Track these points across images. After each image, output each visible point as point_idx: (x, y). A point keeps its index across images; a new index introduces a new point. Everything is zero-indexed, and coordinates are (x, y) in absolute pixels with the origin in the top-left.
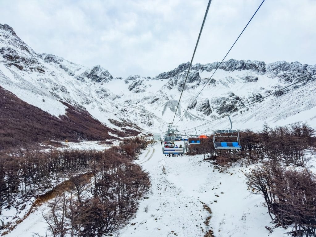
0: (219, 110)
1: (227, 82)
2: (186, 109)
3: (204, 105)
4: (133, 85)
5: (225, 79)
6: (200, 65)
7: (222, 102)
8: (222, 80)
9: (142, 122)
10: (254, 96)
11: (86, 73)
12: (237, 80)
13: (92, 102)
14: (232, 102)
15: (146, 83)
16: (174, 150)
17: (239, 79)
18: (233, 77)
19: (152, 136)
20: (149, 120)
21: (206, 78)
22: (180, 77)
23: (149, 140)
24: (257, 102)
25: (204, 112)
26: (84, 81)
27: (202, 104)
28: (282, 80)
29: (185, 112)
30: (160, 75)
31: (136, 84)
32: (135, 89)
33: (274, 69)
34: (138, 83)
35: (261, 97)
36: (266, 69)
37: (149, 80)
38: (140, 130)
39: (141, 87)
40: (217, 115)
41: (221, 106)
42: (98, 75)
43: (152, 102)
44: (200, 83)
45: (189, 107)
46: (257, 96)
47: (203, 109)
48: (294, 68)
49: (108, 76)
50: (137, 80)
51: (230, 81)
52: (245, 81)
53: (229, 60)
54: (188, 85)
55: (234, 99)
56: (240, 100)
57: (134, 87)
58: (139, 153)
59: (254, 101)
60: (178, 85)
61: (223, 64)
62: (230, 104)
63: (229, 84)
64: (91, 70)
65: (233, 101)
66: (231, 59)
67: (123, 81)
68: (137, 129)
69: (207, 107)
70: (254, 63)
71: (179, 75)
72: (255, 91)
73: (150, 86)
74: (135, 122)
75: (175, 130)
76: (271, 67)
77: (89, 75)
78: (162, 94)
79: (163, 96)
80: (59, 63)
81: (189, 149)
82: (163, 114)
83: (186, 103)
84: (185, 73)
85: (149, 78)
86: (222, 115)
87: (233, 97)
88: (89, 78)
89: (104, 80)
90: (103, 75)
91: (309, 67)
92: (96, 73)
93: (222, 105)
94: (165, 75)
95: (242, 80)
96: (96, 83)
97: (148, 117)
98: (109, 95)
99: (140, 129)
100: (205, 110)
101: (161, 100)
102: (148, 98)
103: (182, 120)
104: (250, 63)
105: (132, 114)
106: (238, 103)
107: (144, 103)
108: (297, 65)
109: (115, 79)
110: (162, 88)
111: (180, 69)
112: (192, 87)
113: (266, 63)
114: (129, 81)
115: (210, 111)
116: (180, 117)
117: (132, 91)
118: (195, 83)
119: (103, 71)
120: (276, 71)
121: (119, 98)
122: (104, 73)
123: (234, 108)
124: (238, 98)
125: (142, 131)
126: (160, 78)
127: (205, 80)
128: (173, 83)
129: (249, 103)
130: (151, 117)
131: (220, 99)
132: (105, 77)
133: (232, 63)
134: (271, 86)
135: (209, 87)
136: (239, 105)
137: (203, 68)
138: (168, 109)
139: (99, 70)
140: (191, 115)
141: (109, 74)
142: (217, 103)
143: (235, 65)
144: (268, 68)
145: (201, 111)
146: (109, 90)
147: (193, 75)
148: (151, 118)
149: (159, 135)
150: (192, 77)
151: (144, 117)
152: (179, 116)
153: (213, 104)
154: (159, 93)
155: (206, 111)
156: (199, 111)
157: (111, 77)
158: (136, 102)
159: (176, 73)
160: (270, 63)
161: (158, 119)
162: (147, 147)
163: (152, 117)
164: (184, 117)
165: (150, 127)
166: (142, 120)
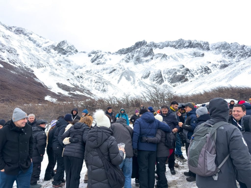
0: (171, 80)
1: (177, 57)
2: (140, 79)
3: (157, 75)
4: (94, 58)
5: (175, 55)
6: (154, 43)
7: (174, 73)
8: (172, 55)
9: (96, 88)
10: (202, 68)
11: (53, 46)
12: (186, 55)
13: (46, 67)
14: (182, 73)
15: (106, 57)
17: (187, 55)
18: (182, 53)
20: (103, 87)
21: (159, 53)
22: (137, 53)
24: (205, 73)
25: (157, 82)
26: (50, 52)
27: (155, 74)
28: (226, 56)
29: (139, 81)
30: (119, 51)
31: (98, 57)
32: (96, 62)
33: (216, 48)
34: (100, 56)
35: (209, 69)
36: (210, 48)
37: (110, 54)
39: (102, 60)
40: (169, 84)
41: (172, 76)
42: (64, 48)
43: (110, 72)
44: (153, 57)
45: (143, 77)
46: (205, 69)
47: (156, 79)
48: (234, 48)
49: (73, 50)
50: (99, 54)
51: (180, 56)
52: (192, 56)
53: (179, 39)
54: (143, 59)
55: (184, 70)
56: (190, 72)
57: (95, 60)
59: (202, 73)
60: (134, 59)
61: (173, 43)
62: (181, 75)
63: (179, 59)
64: (58, 44)
65: (184, 72)
66: (180, 39)
67: (87, 55)
68: (89, 94)
69: (160, 78)
70: (199, 42)
71: (135, 51)
72: (203, 64)
73: (110, 59)
74: (89, 88)
76: (214, 46)
77: (56, 48)
78: (120, 66)
79: (120, 68)
80: (28, 36)
82: (118, 82)
83: (140, 73)
84: (140, 49)
85: (110, 53)
86: (173, 84)
87: (183, 68)
88: (55, 50)
89: (69, 53)
90: (68, 48)
91: (246, 47)
92: (63, 46)
93: (174, 75)
94: (123, 51)
95: (190, 56)
96: (61, 55)
97: (102, 84)
98: (72, 65)
99: (92, 95)
100: (157, 79)
101: (118, 71)
102: (107, 69)
103: (136, 88)
104: (197, 43)
105: (88, 80)
106: (188, 74)
107: (103, 73)
108: (236, 45)
109: (80, 53)
110: (120, 62)
111: (136, 46)
112: (146, 61)
113: (209, 43)
114: (92, 54)
115: (162, 81)
116: (135, 85)
117: (94, 63)
118: (149, 57)
119: (69, 45)
120: (218, 50)
121: (81, 68)
122: (70, 47)
123: (185, 78)
124: (188, 70)
125: (93, 97)
126: (119, 53)
127: (158, 55)
128: (130, 57)
129: (198, 74)
130: (107, 84)
131: (171, 70)
132: (70, 50)
133: (181, 42)
134: (216, 61)
135: (161, 61)
136: (189, 76)
137: (156, 46)
138: (124, 78)
139: (66, 44)
140: (145, 84)
141: (74, 48)
142: (168, 74)
143: (183, 44)
144: (211, 48)
145: (154, 80)
146: (73, 62)
147: (148, 50)
148: (106, 86)
150: (146, 53)
151: (99, 83)
152: (133, 85)
153: (165, 74)
154: (117, 65)
155: (158, 81)
156: (152, 81)
157: (77, 51)
158: (96, 72)
159: (133, 50)
160: (213, 43)
161: (113, 86)
164: (138, 85)
165: (104, 93)
166: (96, 87)
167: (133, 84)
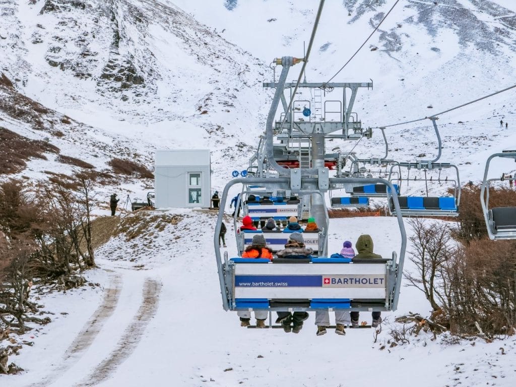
9: (61, 57)
16: (316, 281)
19: (147, 175)
20: (116, 44)
23: (114, 203)
38: (39, 126)
58: (19, 313)
68: (19, 114)
75: (338, 118)
81: (455, 283)
97: (105, 21)
116: (381, 17)
125: (59, 134)
148: (131, 30)
149: (195, 163)
151: (76, 13)
152: (369, 15)
161: (190, 32)
162: (90, 263)
163: (139, 18)
164: (410, 20)
165: (125, 99)
166: (57, 44)
167: (360, 12)
